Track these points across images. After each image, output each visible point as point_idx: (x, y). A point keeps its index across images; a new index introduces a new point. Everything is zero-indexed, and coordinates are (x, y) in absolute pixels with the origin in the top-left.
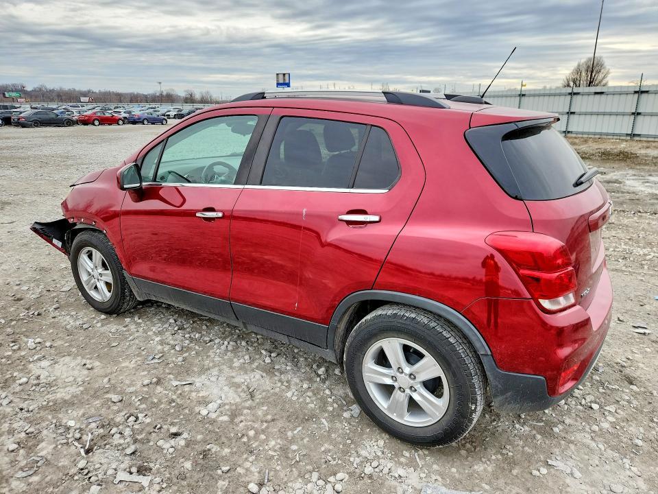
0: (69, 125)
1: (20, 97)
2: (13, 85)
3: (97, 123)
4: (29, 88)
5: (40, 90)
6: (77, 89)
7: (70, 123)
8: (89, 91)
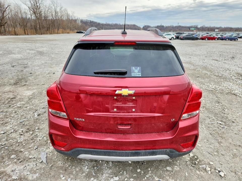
0: (196, 40)
1: (195, 30)
2: (195, 26)
3: (206, 39)
4: (199, 27)
5: (203, 27)
6: (216, 27)
7: (197, 39)
8: (220, 27)
